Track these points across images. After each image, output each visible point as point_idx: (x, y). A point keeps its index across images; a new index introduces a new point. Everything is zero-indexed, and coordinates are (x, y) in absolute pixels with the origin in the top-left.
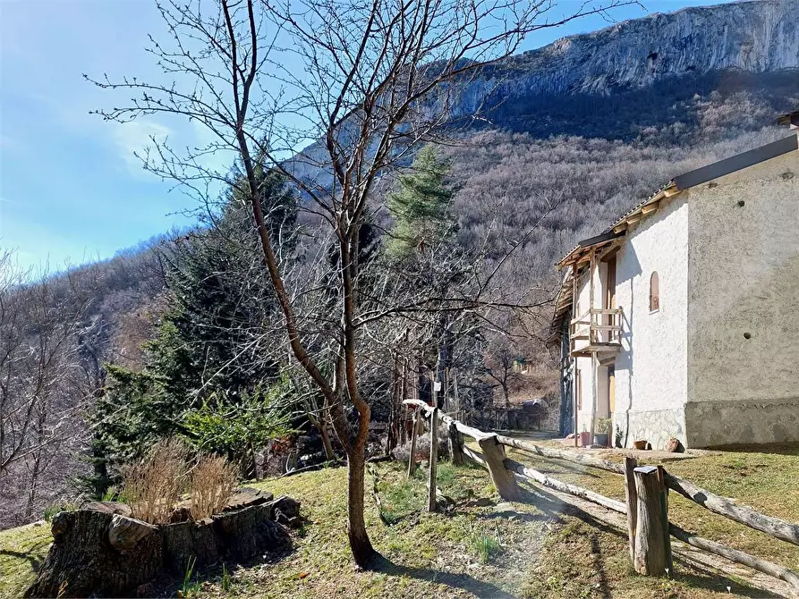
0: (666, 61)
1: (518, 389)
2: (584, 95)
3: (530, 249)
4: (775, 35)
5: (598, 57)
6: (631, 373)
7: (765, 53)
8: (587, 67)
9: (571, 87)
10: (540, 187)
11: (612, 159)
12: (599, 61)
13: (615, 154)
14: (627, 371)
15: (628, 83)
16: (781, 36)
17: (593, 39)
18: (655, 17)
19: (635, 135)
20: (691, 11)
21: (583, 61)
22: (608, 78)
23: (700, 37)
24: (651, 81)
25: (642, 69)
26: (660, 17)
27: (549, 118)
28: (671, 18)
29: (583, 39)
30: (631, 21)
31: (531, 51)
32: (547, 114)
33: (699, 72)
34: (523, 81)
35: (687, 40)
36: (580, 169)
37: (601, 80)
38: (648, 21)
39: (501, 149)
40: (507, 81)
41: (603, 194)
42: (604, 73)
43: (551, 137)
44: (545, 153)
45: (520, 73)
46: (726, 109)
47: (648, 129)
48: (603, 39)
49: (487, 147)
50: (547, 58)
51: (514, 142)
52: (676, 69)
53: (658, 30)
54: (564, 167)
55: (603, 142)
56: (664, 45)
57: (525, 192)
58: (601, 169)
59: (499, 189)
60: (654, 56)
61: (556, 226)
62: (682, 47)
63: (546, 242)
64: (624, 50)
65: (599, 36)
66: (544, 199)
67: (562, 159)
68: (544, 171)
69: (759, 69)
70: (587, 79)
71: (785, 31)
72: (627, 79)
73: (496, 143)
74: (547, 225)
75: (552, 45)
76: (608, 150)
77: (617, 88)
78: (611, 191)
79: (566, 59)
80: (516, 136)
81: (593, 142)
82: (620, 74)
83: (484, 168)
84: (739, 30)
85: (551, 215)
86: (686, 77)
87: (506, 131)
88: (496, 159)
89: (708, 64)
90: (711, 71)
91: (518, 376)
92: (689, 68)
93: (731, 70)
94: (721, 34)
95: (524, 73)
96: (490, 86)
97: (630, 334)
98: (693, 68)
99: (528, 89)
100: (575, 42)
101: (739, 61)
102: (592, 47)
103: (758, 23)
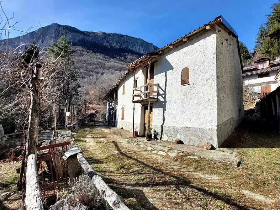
0: (121, 44)
1: (88, 110)
2: (104, 46)
3: (91, 77)
4: (140, 46)
5: (108, 39)
6: (165, 110)
7: (138, 49)
8: (105, 40)
9: (102, 43)
10: (94, 64)
11: (110, 61)
13: (111, 60)
14: (162, 109)
15: (114, 46)
17: (107, 34)
19: (115, 57)
20: (127, 36)
21: (104, 38)
22: (110, 44)
23: (128, 42)
24: (118, 47)
25: (117, 44)
26: (121, 35)
27: (96, 49)
28: (123, 36)
29: (105, 33)
30: (115, 33)
31: (92, 32)
33: (127, 48)
34: (90, 38)
35: (126, 41)
36: (103, 62)
37: (108, 44)
38: (118, 35)
39: (84, 53)
40: (86, 37)
41: (108, 68)
42: (109, 42)
43: (97, 53)
44: (95, 56)
45: (89, 36)
46: (131, 57)
47: (117, 57)
48: (109, 35)
49: (80, 51)
50: (96, 35)
51: (87, 52)
52: (123, 47)
53: (120, 37)
54: (100, 60)
55: (108, 57)
56: (121, 41)
57: (90, 64)
58: (108, 63)
59: (83, 62)
60: (119, 43)
61: (98, 73)
62: (125, 43)
63: (95, 77)
64: (113, 39)
66: (94, 67)
67: (99, 59)
68: (95, 60)
70: (105, 43)
73: (83, 51)
74: (96, 72)
75: (98, 32)
76: (109, 59)
77: (111, 47)
78: (110, 68)
79: (101, 37)
80: (88, 51)
81: (106, 57)
82: (112, 44)
83: (79, 56)
84: (134, 43)
85: (96, 70)
86: (125, 49)
87: (85, 49)
88: (83, 55)
89: (129, 47)
90: (129, 49)
91: (88, 107)
92: (125, 47)
93: (132, 50)
94: (131, 42)
96: (81, 37)
97: (165, 94)
99: (91, 41)
100: (103, 33)
101: (134, 49)
102: (107, 36)
103: (137, 43)
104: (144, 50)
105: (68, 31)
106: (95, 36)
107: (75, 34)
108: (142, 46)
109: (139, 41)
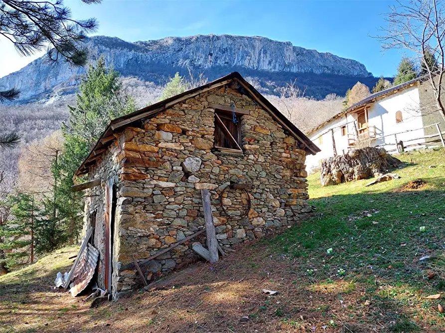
0: (216, 58)
2: (179, 68)
4: (260, 54)
5: (187, 50)
7: (256, 61)
8: (181, 54)
9: (173, 63)
12: (187, 52)
15: (200, 65)
16: (262, 55)
17: (183, 41)
18: (211, 36)
20: (227, 36)
21: (179, 51)
22: (191, 61)
23: (231, 50)
24: (210, 66)
25: (206, 59)
26: (213, 36)
28: (218, 38)
29: (179, 40)
30: (201, 36)
31: (152, 41)
32: (162, 74)
33: (230, 65)
34: (149, 55)
35: (226, 50)
37: (188, 61)
38: (208, 37)
39: (140, 88)
40: (141, 54)
42: (188, 58)
45: (147, 51)
48: (188, 42)
49: (132, 86)
50: (161, 46)
51: (147, 86)
52: (221, 62)
53: (213, 42)
56: (215, 50)
60: (211, 55)
62: (223, 52)
64: (198, 49)
65: (186, 40)
69: (254, 68)
70: (181, 60)
71: (264, 53)
72: (199, 63)
73: (136, 85)
75: (163, 39)
77: (195, 67)
79: (171, 48)
80: (147, 83)
82: (196, 61)
84: (246, 49)
86: (225, 67)
87: (142, 80)
89: (234, 62)
90: (235, 66)
92: (226, 63)
93: (243, 66)
94: (239, 49)
95: (149, 51)
96: (131, 54)
98: (227, 63)
99: (151, 60)
100: (175, 40)
101: (246, 63)
102: (183, 45)
103: (253, 47)
104: (270, 63)
105: (104, 48)
106: (158, 49)
107: (118, 52)
108: (265, 53)
109: (257, 44)
